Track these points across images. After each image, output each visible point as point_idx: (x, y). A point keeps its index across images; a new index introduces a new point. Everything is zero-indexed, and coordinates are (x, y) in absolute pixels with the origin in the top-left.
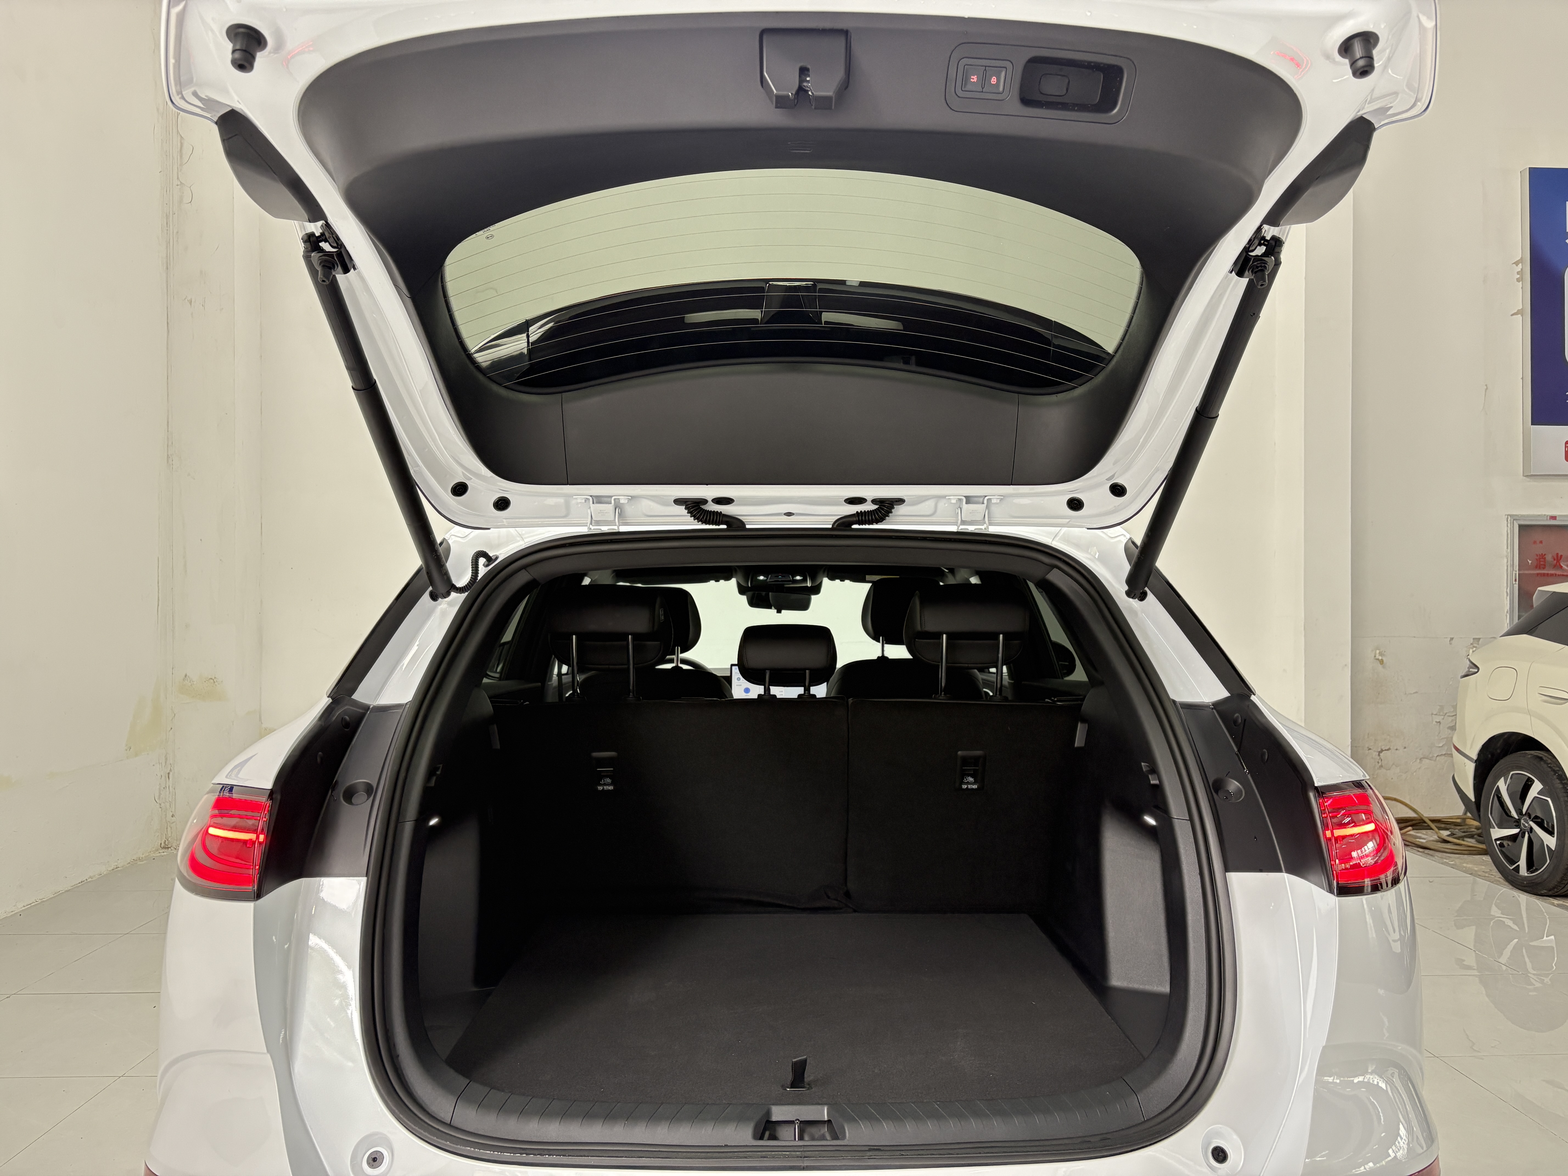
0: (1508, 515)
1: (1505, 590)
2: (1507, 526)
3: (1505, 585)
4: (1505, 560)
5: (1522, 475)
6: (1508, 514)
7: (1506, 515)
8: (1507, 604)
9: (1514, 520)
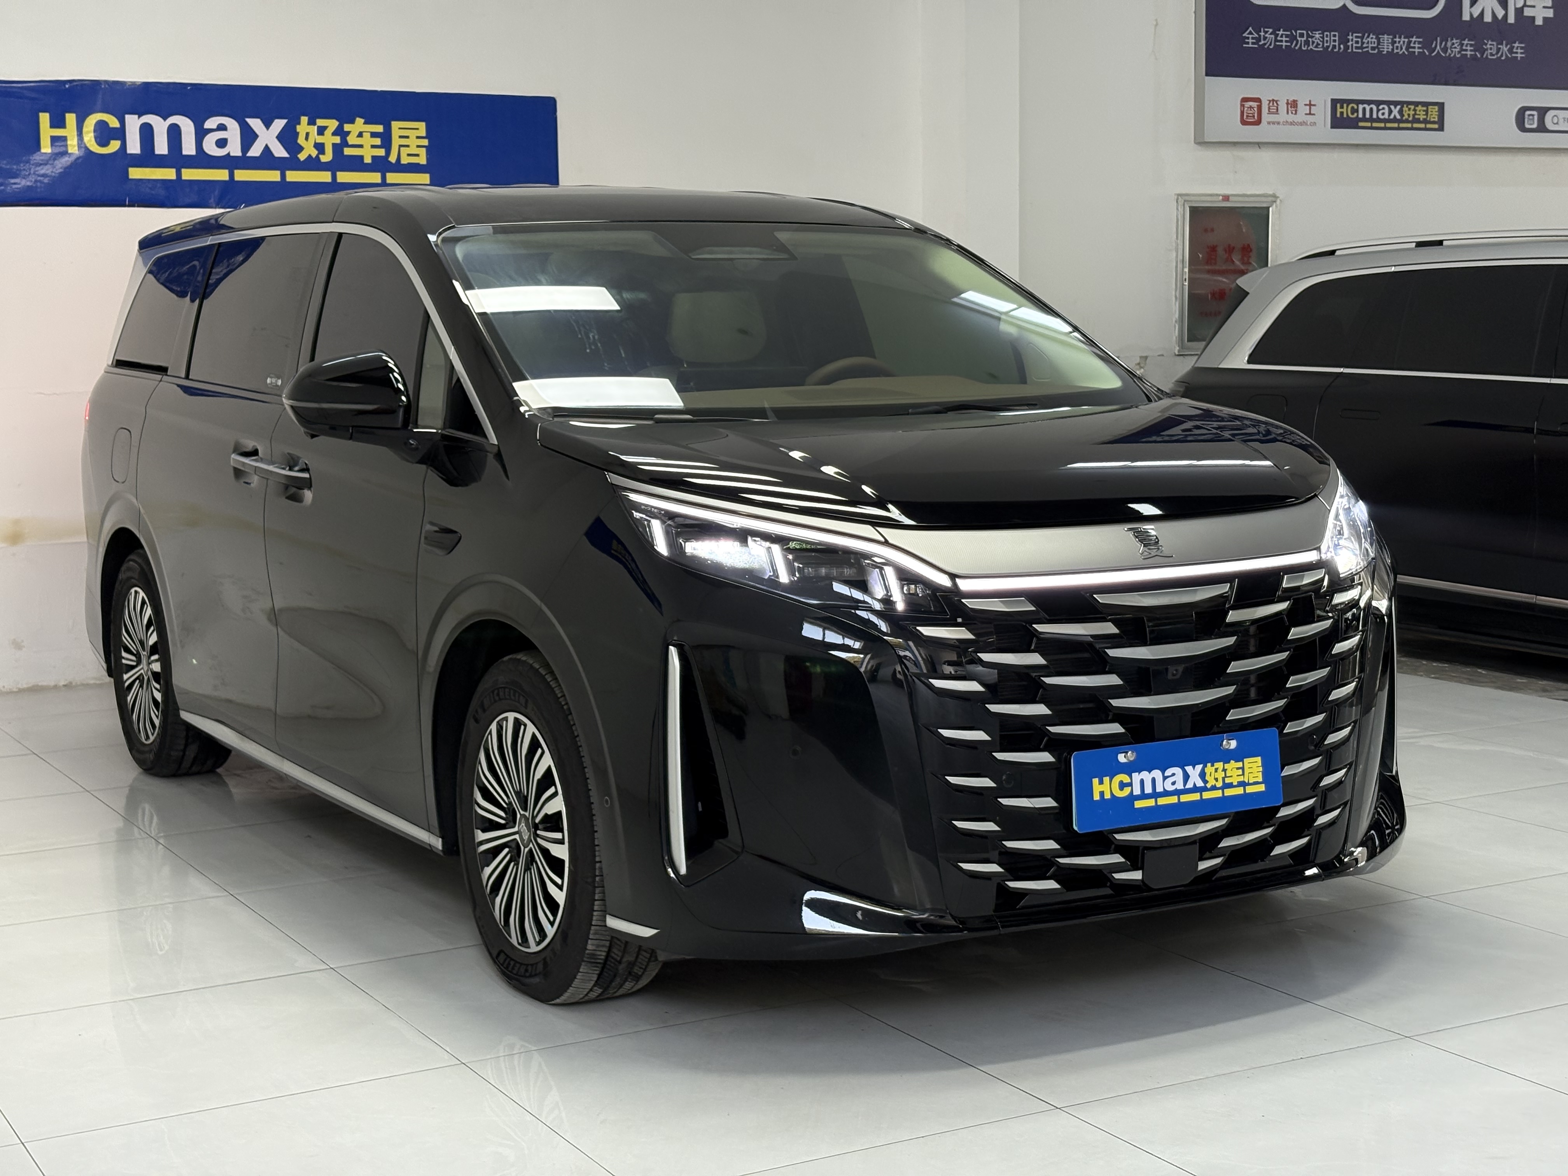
0: (1179, 195)
1: (1174, 293)
2: (1177, 209)
3: (1174, 286)
4: (1174, 255)
5: (1193, 143)
6: (1178, 192)
7: (1175, 194)
8: (1175, 311)
9: (1185, 201)
